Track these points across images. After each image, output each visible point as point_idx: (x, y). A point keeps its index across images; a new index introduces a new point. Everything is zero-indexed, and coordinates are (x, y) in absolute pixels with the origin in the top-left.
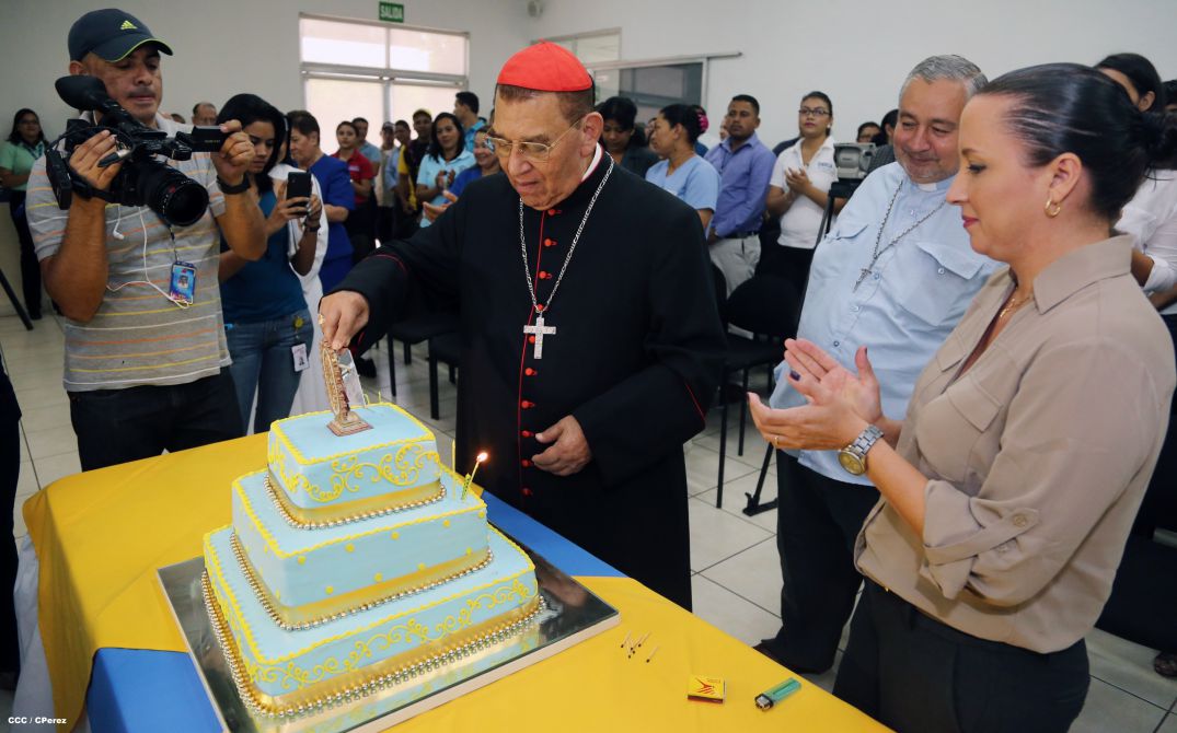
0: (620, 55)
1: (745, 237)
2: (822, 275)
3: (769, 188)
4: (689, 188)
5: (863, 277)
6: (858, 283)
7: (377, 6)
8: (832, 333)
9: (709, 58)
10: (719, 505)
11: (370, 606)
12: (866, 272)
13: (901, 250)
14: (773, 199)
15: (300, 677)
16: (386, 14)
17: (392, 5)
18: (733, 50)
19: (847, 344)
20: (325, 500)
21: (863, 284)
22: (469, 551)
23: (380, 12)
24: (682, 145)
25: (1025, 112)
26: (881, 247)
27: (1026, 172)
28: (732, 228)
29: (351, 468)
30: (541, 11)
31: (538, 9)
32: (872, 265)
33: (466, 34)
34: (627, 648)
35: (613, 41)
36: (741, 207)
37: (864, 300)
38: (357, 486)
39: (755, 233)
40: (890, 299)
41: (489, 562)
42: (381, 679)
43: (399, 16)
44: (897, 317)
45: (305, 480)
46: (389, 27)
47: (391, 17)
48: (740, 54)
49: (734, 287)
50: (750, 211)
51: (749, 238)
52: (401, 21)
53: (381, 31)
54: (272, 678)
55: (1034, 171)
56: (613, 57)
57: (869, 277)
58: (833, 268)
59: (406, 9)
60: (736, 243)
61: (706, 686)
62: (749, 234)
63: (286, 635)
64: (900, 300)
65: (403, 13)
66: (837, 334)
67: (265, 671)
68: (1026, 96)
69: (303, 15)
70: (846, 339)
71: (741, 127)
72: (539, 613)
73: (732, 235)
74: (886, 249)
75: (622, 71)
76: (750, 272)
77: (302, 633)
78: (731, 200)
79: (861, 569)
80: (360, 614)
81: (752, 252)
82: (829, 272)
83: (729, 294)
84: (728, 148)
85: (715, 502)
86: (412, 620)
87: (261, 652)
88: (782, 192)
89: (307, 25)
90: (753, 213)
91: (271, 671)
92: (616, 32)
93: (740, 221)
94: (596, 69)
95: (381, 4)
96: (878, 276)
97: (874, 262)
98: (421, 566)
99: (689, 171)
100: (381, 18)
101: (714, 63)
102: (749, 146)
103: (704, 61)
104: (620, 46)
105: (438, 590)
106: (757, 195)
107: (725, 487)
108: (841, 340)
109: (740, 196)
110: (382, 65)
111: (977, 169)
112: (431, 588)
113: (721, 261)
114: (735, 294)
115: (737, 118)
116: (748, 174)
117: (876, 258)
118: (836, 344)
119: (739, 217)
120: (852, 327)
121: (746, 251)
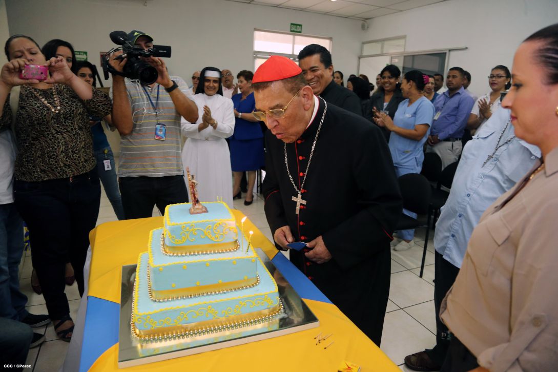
0: (405, 50)
1: (454, 141)
2: (466, 158)
3: (469, 115)
4: (418, 112)
5: (488, 159)
6: (485, 163)
7: (290, 24)
8: (467, 190)
9: (450, 50)
10: (421, 276)
11: (193, 296)
12: (490, 157)
13: (511, 146)
14: (471, 121)
15: (153, 323)
16: (294, 29)
17: (296, 25)
18: (463, 46)
19: (475, 196)
20: (177, 243)
21: (488, 163)
22: (246, 278)
23: (291, 28)
24: (414, 91)
25: (548, 50)
26: (501, 143)
27: (545, 88)
28: (447, 135)
29: (191, 230)
30: (368, 27)
31: (366, 27)
32: (494, 154)
33: (330, 39)
34: (317, 340)
35: (401, 42)
36: (453, 125)
37: (487, 172)
38: (194, 239)
39: (460, 140)
40: (501, 172)
41: (256, 285)
42: (192, 332)
43: (299, 30)
44: (504, 183)
45: (169, 233)
46: (294, 35)
47: (296, 30)
48: (467, 48)
49: (446, 166)
50: (457, 127)
51: (456, 142)
52: (300, 32)
53: (291, 37)
54: (139, 321)
55: (551, 87)
56: (401, 50)
57: (492, 160)
58: (473, 155)
59: (303, 26)
60: (449, 144)
61: (349, 368)
62: (457, 139)
63: (152, 303)
64: (507, 173)
65: (301, 29)
66: (470, 190)
67: (137, 317)
68: (550, 40)
69: (256, 29)
70: (474, 193)
71: (453, 84)
72: (279, 314)
73: (447, 140)
74: (503, 145)
75: (405, 57)
76: (455, 159)
77: (159, 304)
78: (447, 121)
79: (442, 320)
80: (187, 300)
81: (457, 149)
82: (471, 157)
83: (443, 169)
84: (448, 95)
85: (419, 274)
86: (210, 306)
87: (138, 309)
88: (476, 116)
89: (257, 34)
90: (459, 128)
91: (139, 318)
92: (404, 37)
93: (451, 132)
94: (392, 56)
95: (292, 24)
96: (497, 159)
97: (495, 152)
98: (220, 281)
99: (418, 105)
100: (291, 31)
101: (452, 53)
102: (459, 93)
103: (447, 52)
104: (405, 45)
105: (227, 294)
106: (461, 119)
107: (425, 267)
108: (471, 193)
109: (452, 119)
110: (291, 53)
111: (518, 86)
112: (224, 293)
113: (440, 152)
114: (446, 169)
115: (450, 79)
116: (457, 108)
117: (497, 150)
118: (469, 195)
119: (451, 130)
120: (478, 187)
121: (454, 148)
